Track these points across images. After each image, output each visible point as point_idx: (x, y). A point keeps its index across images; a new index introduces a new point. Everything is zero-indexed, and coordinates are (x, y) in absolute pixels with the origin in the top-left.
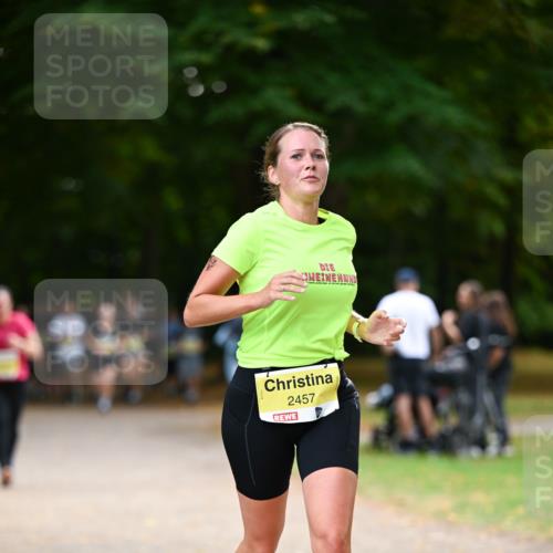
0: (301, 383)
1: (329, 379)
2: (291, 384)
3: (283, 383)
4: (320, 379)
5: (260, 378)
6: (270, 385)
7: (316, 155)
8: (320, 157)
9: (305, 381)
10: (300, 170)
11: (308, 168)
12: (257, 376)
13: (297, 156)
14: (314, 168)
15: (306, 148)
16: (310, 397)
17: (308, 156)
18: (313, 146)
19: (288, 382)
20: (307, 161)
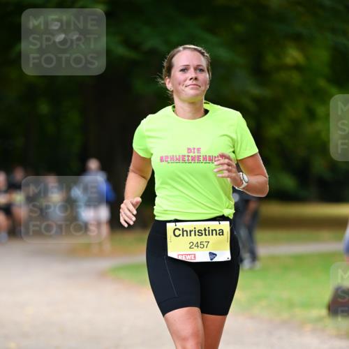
0: (200, 233)
1: (221, 232)
2: (193, 233)
3: (187, 231)
4: (214, 232)
5: (170, 227)
6: (177, 233)
7: (198, 69)
8: (202, 70)
9: (203, 232)
10: (185, 81)
11: (191, 79)
12: (168, 224)
13: (184, 70)
14: (196, 79)
15: (191, 64)
16: (205, 244)
17: (192, 69)
18: (196, 63)
19: (191, 231)
20: (191, 73)
